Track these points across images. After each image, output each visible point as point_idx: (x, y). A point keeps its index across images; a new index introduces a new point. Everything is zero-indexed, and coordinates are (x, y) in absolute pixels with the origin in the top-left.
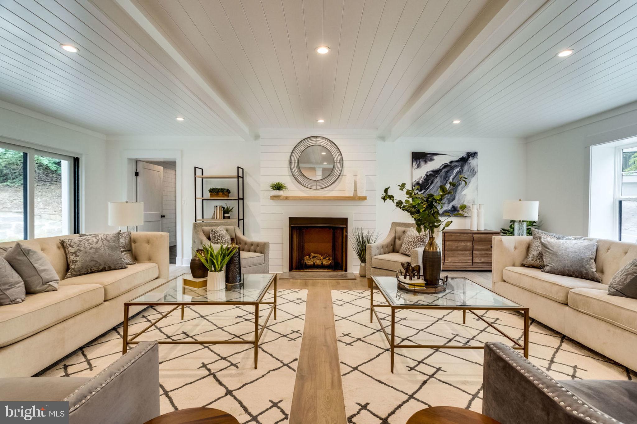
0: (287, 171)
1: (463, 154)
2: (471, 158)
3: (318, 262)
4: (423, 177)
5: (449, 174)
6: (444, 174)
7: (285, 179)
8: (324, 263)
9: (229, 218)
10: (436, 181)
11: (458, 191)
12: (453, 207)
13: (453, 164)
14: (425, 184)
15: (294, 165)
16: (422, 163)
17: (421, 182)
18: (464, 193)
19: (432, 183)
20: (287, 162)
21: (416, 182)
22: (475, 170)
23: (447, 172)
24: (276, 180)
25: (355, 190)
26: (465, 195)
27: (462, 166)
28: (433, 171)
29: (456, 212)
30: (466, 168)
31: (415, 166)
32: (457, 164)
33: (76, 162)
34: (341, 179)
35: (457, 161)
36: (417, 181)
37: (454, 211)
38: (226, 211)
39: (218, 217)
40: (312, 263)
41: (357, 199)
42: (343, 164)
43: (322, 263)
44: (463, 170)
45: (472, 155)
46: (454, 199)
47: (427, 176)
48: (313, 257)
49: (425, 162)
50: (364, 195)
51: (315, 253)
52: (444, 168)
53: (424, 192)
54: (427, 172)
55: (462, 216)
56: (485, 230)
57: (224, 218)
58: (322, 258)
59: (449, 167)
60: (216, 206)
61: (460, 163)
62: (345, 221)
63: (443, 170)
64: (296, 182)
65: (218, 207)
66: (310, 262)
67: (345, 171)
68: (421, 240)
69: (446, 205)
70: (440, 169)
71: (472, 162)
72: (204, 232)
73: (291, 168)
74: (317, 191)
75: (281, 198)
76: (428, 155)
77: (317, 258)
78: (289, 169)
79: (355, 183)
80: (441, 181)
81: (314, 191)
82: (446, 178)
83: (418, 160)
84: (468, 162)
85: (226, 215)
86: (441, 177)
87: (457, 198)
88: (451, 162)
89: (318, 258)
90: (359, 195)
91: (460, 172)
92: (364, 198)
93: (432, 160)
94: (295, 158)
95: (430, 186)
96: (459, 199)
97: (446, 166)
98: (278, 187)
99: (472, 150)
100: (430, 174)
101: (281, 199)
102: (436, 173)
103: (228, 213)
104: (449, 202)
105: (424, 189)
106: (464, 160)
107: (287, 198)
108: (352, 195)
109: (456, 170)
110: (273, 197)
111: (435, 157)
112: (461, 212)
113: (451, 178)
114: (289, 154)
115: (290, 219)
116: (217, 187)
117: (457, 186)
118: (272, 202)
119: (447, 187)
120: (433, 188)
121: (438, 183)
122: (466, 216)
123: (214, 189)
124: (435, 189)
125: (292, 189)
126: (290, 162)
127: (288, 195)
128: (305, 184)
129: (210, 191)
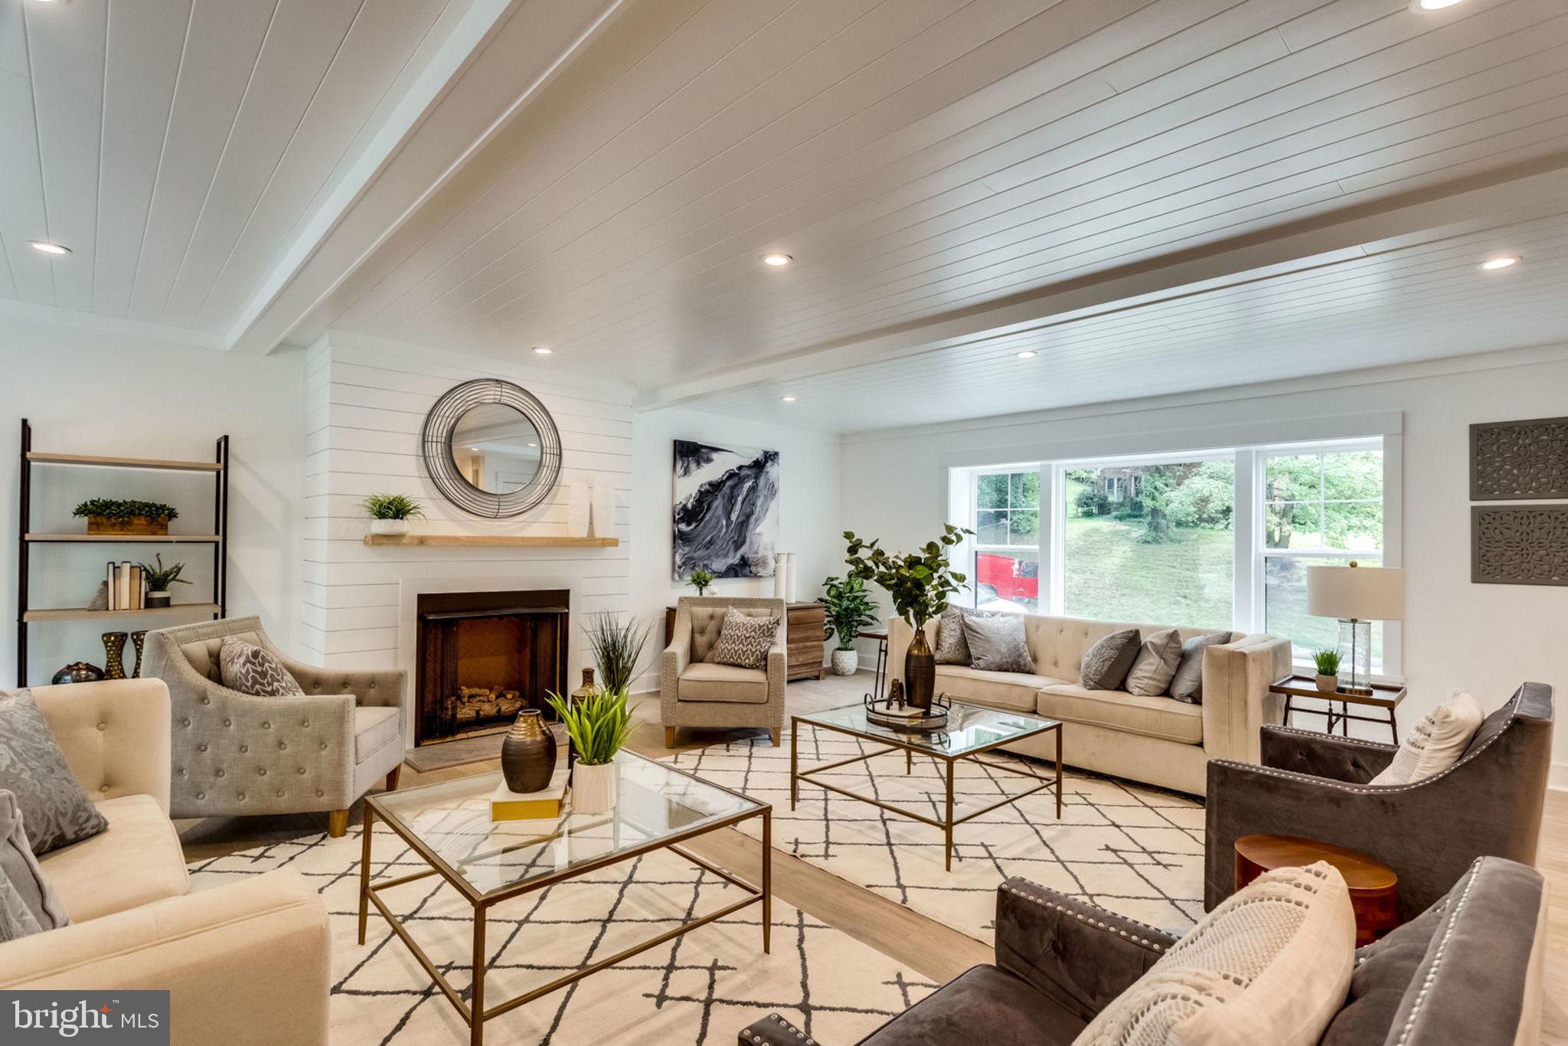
0: (412, 465)
1: (758, 455)
2: (770, 463)
3: (488, 709)
4: (694, 495)
5: (735, 491)
6: (728, 491)
7: (412, 487)
8: (504, 708)
9: (166, 603)
10: (715, 504)
11: (751, 527)
12: (743, 558)
13: (744, 472)
14: (697, 510)
15: (436, 450)
16: (693, 466)
17: (689, 506)
18: (758, 530)
19: (709, 508)
20: (415, 441)
21: (681, 506)
22: (776, 486)
23: (733, 488)
24: (389, 490)
25: (591, 523)
26: (760, 534)
27: (757, 477)
28: (711, 484)
29: (746, 569)
30: (762, 481)
31: (680, 471)
32: (749, 473)
34: (555, 495)
35: (749, 467)
36: (684, 502)
37: (744, 567)
38: (156, 581)
39: (125, 603)
40: (473, 714)
41: (592, 543)
42: (560, 456)
43: (499, 711)
44: (757, 485)
45: (770, 457)
46: (744, 542)
47: (699, 491)
48: (471, 697)
49: (698, 464)
50: (610, 535)
51: (469, 687)
52: (729, 478)
53: (695, 527)
54: (701, 486)
55: (756, 576)
56: (797, 602)
57: (150, 603)
58: (493, 696)
59: (736, 478)
60: (115, 565)
61: (754, 470)
62: (561, 597)
63: (729, 483)
64: (441, 496)
65: (126, 568)
66: (465, 712)
67: (565, 475)
68: (768, 632)
69: (731, 554)
70: (722, 481)
71: (771, 469)
73: (425, 457)
74: (497, 523)
75: (403, 539)
76: (703, 450)
77: (478, 698)
78: (421, 459)
79: (591, 506)
80: (724, 506)
81: (488, 522)
82: (731, 500)
83: (685, 459)
84: (766, 470)
85: (157, 594)
86: (723, 498)
87: (748, 540)
88: (740, 468)
89: (482, 698)
90: (599, 533)
91: (753, 489)
92: (614, 543)
93: (709, 460)
94: (438, 429)
95: (705, 515)
96: (751, 543)
97: (731, 475)
98: (395, 509)
99: (770, 447)
100: (707, 491)
101: (404, 545)
102: (715, 487)
103: (163, 588)
104: (737, 548)
105: (697, 521)
106: (759, 466)
107: (422, 541)
108: (583, 533)
109: (748, 485)
110: (379, 540)
111: (715, 456)
112: (753, 569)
113: (740, 499)
114: (423, 418)
115: (422, 599)
116: (105, 496)
117: (748, 516)
118: (370, 554)
119: (734, 517)
120: (711, 518)
121: (720, 511)
122: (761, 576)
123: (108, 505)
124: (714, 521)
125: (433, 517)
126: (425, 445)
127: (421, 532)
128: (467, 504)
129: (83, 511)
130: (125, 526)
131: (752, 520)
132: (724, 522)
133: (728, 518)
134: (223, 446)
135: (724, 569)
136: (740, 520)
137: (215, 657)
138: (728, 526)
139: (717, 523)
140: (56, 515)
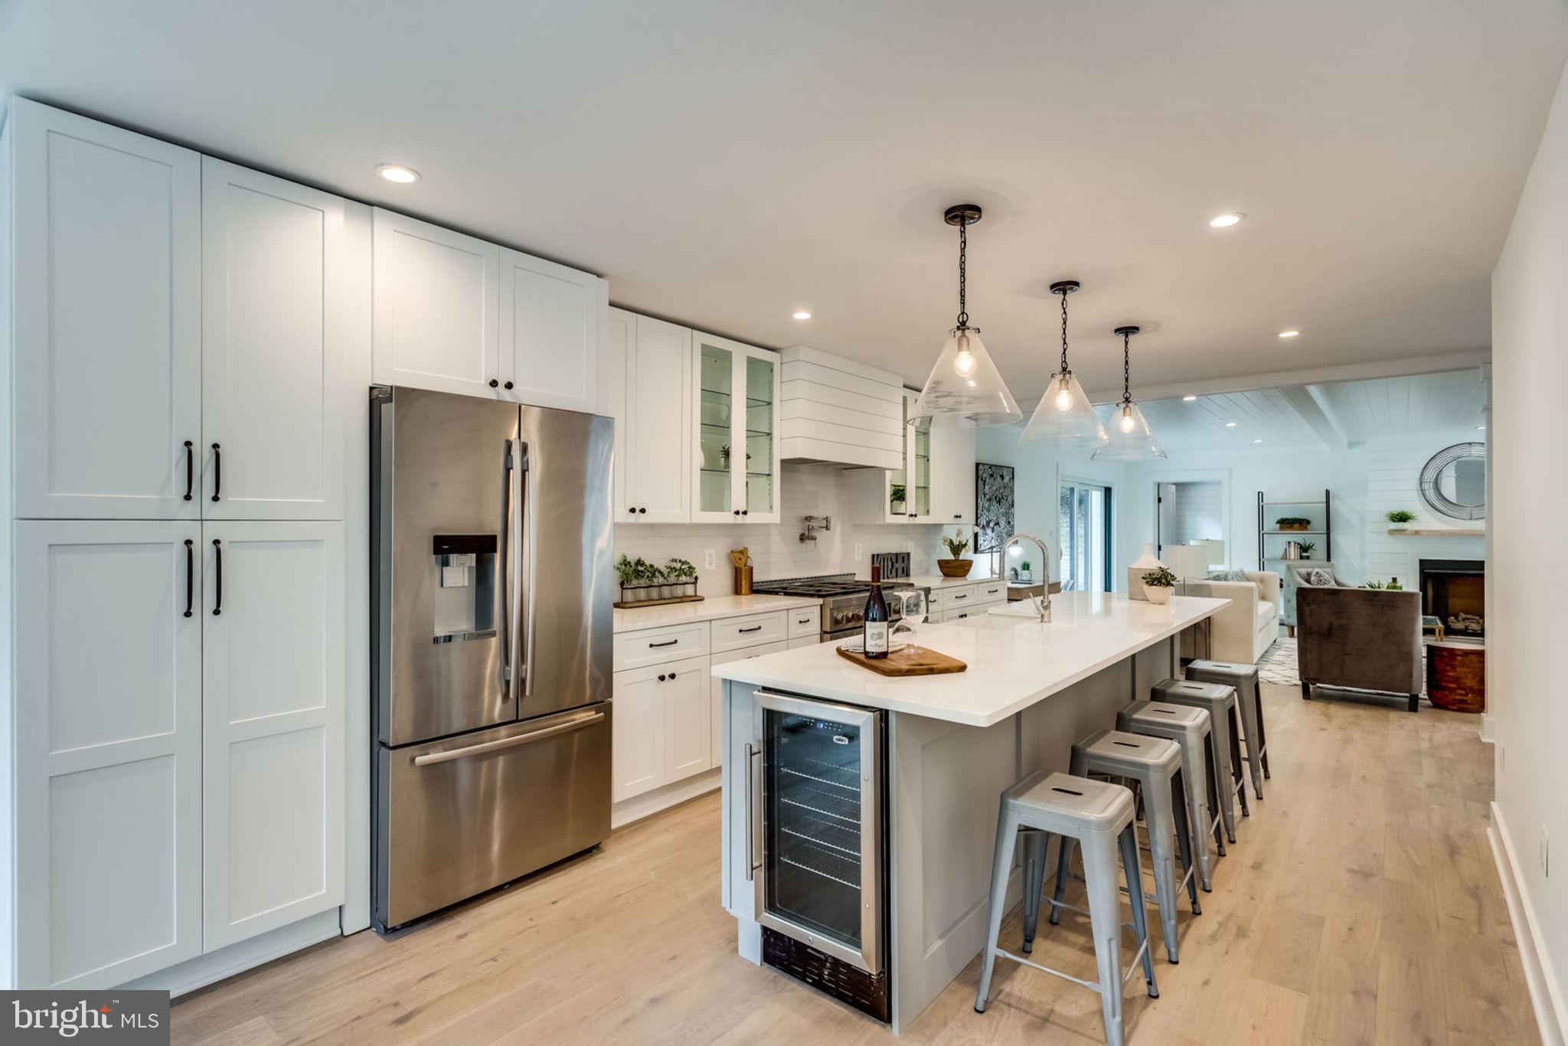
0: (1413, 494)
7: (1414, 505)
9: (1308, 558)
15: (1428, 487)
20: (1418, 482)
24: (1397, 509)
33: (1108, 491)
38: (1304, 549)
39: (1292, 557)
48: (1464, 620)
51: (1466, 613)
57: (1302, 558)
60: (1289, 543)
64: (1433, 509)
65: (1293, 544)
72: (1299, 574)
73: (1423, 491)
74: (1473, 522)
75: (1407, 532)
78: (1420, 492)
81: (1467, 522)
85: (1304, 554)
94: (1430, 475)
98: (1402, 518)
101: (1408, 534)
103: (1306, 552)
107: (1417, 533)
110: (1392, 532)
114: (1419, 471)
115: (1422, 562)
116: (1289, 516)
118: (1391, 539)
123: (1286, 519)
125: (1427, 520)
126: (1421, 483)
127: (1418, 528)
128: (1449, 512)
129: (1278, 522)
130: (1291, 528)
134: (1328, 492)
137: (1309, 575)
140: (1271, 524)
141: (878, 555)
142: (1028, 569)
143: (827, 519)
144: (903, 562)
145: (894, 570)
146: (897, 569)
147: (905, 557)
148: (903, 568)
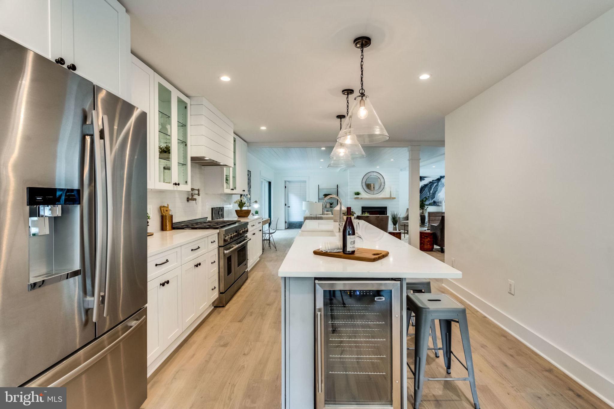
0: (360, 187)
1: (439, 177)
2: (442, 179)
5: (432, 186)
6: (430, 186)
7: (360, 190)
10: (426, 189)
11: (436, 194)
12: (434, 201)
13: (434, 182)
14: (421, 191)
15: (364, 184)
18: (439, 195)
19: (424, 190)
20: (361, 183)
22: (444, 184)
23: (431, 185)
24: (357, 191)
25: (391, 195)
26: (439, 196)
27: (438, 182)
28: (424, 185)
29: (435, 204)
30: (440, 183)
32: (435, 181)
34: (384, 190)
35: (436, 180)
37: (435, 203)
41: (391, 198)
42: (385, 183)
44: (438, 184)
45: (442, 177)
46: (434, 198)
49: (421, 181)
52: (429, 183)
54: (422, 185)
55: (438, 205)
57: (331, 207)
59: (432, 183)
60: (327, 202)
61: (437, 181)
62: (386, 208)
63: (429, 184)
64: (365, 191)
67: (386, 186)
71: (443, 180)
74: (374, 195)
76: (422, 178)
78: (362, 186)
79: (391, 192)
81: (372, 195)
82: (430, 188)
85: (331, 206)
86: (428, 188)
87: (435, 197)
88: (433, 181)
90: (392, 196)
92: (395, 198)
93: (424, 180)
94: (364, 180)
95: (423, 192)
96: (436, 197)
97: (430, 182)
98: (358, 194)
99: (442, 175)
100: (423, 187)
101: (359, 199)
102: (426, 186)
104: (432, 199)
106: (439, 180)
107: (361, 198)
108: (389, 197)
109: (435, 185)
110: (356, 198)
111: (425, 178)
112: (437, 204)
113: (433, 188)
114: (362, 179)
115: (362, 207)
116: (326, 193)
117: (436, 192)
118: (355, 200)
119: (431, 192)
120: (424, 193)
121: (427, 191)
122: (440, 206)
124: (425, 193)
125: (364, 195)
126: (362, 183)
127: (362, 197)
128: (369, 192)
129: (324, 195)
131: (437, 192)
132: (428, 193)
133: (430, 192)
134: (338, 186)
135: (428, 204)
136: (433, 192)
138: (429, 194)
139: (426, 194)
140: (321, 196)
141: (214, 208)
142: (258, 213)
143: (198, 190)
144: (222, 211)
145: (219, 215)
146: (220, 214)
147: (222, 209)
148: (222, 214)
